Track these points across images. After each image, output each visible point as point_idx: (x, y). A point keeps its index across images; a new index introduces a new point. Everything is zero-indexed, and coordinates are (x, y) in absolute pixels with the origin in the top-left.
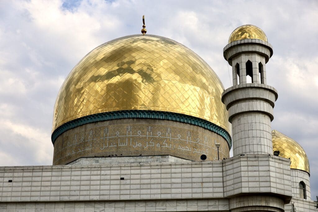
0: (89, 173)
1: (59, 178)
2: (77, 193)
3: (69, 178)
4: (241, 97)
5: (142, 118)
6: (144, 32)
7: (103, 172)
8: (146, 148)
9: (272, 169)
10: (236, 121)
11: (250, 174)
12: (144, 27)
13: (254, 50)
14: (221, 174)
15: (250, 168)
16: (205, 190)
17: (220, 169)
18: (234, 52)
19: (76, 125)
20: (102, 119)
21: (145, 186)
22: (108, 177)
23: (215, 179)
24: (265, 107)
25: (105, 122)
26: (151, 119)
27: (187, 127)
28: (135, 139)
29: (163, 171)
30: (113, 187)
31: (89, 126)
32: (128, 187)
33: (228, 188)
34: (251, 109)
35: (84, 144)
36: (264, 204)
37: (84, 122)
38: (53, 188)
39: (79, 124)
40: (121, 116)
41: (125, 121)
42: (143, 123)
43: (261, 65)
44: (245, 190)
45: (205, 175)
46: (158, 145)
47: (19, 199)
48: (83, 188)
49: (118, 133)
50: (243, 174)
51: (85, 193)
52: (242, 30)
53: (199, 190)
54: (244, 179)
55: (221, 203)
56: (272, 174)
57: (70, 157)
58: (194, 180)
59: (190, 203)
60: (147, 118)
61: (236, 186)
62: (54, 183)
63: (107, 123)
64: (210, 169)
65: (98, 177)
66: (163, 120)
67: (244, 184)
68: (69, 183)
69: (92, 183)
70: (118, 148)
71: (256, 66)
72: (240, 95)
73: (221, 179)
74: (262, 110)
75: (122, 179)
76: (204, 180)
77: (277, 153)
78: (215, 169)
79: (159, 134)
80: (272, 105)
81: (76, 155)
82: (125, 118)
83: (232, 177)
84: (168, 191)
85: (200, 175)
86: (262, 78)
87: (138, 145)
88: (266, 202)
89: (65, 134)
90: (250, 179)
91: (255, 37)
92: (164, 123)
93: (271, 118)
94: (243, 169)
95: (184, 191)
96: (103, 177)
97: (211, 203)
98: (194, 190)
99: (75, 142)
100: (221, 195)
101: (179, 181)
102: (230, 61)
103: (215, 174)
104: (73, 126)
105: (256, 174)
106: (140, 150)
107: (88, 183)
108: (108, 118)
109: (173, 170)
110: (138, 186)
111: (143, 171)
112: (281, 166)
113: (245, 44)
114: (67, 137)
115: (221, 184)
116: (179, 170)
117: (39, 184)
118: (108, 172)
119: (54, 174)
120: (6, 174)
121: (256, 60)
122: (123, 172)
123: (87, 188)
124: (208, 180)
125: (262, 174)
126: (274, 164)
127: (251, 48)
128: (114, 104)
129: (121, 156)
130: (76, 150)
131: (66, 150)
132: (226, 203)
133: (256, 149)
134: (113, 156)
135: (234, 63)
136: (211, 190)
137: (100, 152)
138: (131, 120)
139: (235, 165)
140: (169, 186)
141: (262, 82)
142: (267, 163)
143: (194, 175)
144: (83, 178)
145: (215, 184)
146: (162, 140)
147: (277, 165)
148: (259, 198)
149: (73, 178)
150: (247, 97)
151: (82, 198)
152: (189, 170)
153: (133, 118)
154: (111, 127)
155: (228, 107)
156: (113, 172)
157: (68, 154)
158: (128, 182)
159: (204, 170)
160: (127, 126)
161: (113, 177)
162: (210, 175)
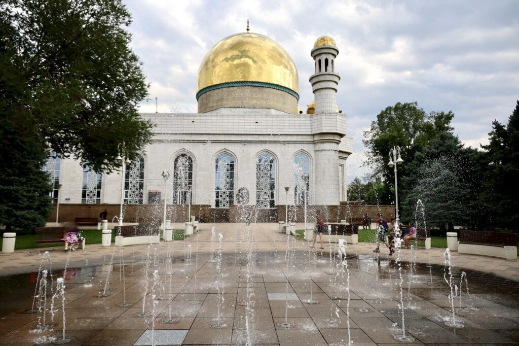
0: (237, 118)
1: (221, 121)
2: (232, 129)
3: (227, 121)
4: (322, 80)
5: (256, 86)
6: (248, 30)
7: (246, 119)
8: (258, 103)
9: (338, 120)
10: (318, 93)
11: (327, 122)
12: (248, 26)
13: (330, 52)
14: (310, 122)
15: (327, 119)
16: (301, 130)
17: (310, 119)
18: (318, 52)
19: (215, 88)
20: (232, 85)
21: (269, 127)
22: (249, 121)
23: (307, 125)
24: (333, 85)
25: (234, 88)
26: (261, 87)
27: (280, 92)
28: (252, 98)
29: (279, 119)
30: (252, 127)
31: (225, 89)
32: (260, 127)
33: (314, 130)
34: (328, 87)
35: (222, 99)
36: (332, 138)
37: (220, 87)
38: (218, 127)
39: (217, 87)
40: (244, 84)
41: (247, 87)
42: (257, 89)
43: (332, 61)
44: (324, 131)
45: (301, 122)
46: (265, 102)
47: (199, 132)
48: (235, 127)
49: (242, 94)
50: (323, 122)
51: (236, 129)
52: (323, 39)
53: (298, 130)
54: (323, 125)
55: (309, 137)
56: (338, 123)
57: (212, 107)
58: (296, 124)
59: (293, 137)
60: (258, 86)
61: (319, 129)
62: (218, 124)
63: (235, 88)
64: (304, 119)
65: (244, 121)
66: (268, 87)
67: (323, 128)
68: (227, 124)
69: (240, 124)
70: (242, 103)
71: (330, 62)
72: (321, 78)
73: (310, 125)
74: (333, 87)
75: (257, 122)
76: (301, 124)
77: (340, 112)
78: (306, 119)
79: (265, 96)
80: (337, 83)
81: (217, 106)
82: (246, 86)
83: (316, 123)
84: (282, 130)
85: (299, 122)
86: (333, 68)
87: (254, 102)
88: (334, 137)
89: (208, 93)
90: (327, 125)
91: (330, 44)
92: (268, 90)
93: (336, 91)
94: (323, 119)
95: (290, 130)
96: (246, 121)
97: (304, 137)
98: (296, 130)
99: (216, 98)
100: (310, 133)
101: (288, 124)
102: (315, 58)
103: (307, 122)
104: (214, 88)
105: (330, 122)
106: (255, 105)
107: (238, 124)
108: (236, 85)
109: (284, 119)
110: (266, 127)
111: (268, 119)
112: (342, 118)
113: (325, 48)
114: (210, 95)
115: (310, 127)
116: (288, 119)
117: (210, 124)
118: (249, 119)
119: (218, 118)
120: (190, 118)
121: (330, 58)
122: (257, 119)
123: (238, 127)
124: (303, 124)
125: (333, 123)
126: (339, 117)
127: (328, 51)
128: (240, 77)
129: (245, 108)
130: (217, 102)
131: (209, 102)
132: (312, 137)
133: (329, 109)
134: (239, 108)
135: (318, 59)
136: (305, 130)
137: (233, 105)
138: (250, 87)
139: (319, 117)
140: (282, 127)
141: (333, 71)
142: (335, 117)
143: (296, 122)
144: (235, 121)
145: (307, 127)
146: (267, 99)
147: (340, 118)
148: (330, 135)
149: (229, 121)
150: (326, 79)
151: (235, 133)
152: (293, 119)
153: (251, 86)
154: (238, 90)
155: (313, 85)
156: (252, 119)
157: (211, 105)
158: (260, 124)
159: (301, 119)
160: (248, 90)
161: (251, 121)
162: (304, 122)
